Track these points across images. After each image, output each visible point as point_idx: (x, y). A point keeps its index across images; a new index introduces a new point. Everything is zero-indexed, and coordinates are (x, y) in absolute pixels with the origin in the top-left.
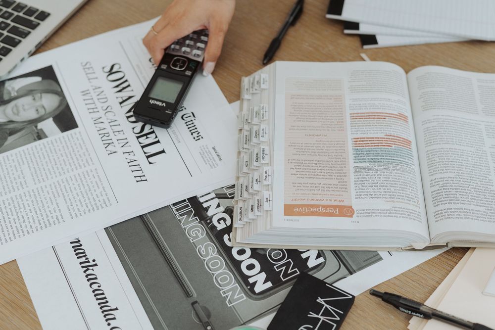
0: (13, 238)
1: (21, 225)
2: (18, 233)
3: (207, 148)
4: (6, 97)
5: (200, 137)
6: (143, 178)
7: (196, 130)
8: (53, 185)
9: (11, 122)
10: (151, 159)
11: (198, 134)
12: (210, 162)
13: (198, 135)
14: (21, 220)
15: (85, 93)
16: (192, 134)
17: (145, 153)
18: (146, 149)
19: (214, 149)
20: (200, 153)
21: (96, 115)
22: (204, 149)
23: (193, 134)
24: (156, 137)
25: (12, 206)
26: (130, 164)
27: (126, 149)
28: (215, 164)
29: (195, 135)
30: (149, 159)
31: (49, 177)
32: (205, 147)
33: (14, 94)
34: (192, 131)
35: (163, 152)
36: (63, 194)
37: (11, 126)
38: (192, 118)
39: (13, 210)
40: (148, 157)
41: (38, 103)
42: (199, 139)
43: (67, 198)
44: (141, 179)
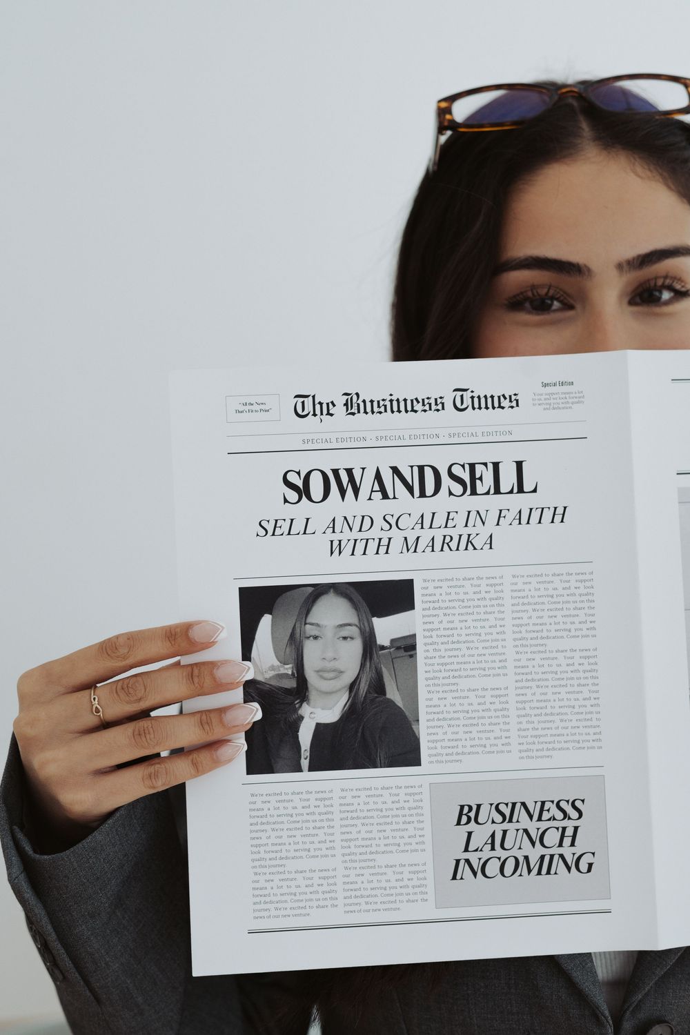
0: (597, 730)
1: (578, 713)
2: (591, 719)
3: (542, 395)
4: (291, 684)
5: (513, 398)
6: (560, 511)
7: (496, 400)
8: (520, 649)
9: (352, 687)
10: (528, 486)
11: (505, 398)
12: (570, 401)
13: (508, 399)
14: (568, 710)
15: (336, 548)
16: (503, 408)
17: (511, 492)
18: (504, 487)
19: (545, 385)
20: (544, 409)
21: (397, 544)
22: (540, 400)
23: (502, 405)
24: (485, 464)
25: (536, 719)
26: (524, 520)
27: (492, 518)
28: (577, 395)
29: (505, 403)
30: (525, 489)
31: (500, 650)
32: (537, 397)
33: (288, 669)
34: (496, 405)
35: (519, 465)
36: (542, 638)
37: (363, 687)
38: (467, 395)
39: (543, 718)
40: (521, 490)
41: (329, 633)
42: (517, 401)
43: (553, 634)
44: (559, 514)
